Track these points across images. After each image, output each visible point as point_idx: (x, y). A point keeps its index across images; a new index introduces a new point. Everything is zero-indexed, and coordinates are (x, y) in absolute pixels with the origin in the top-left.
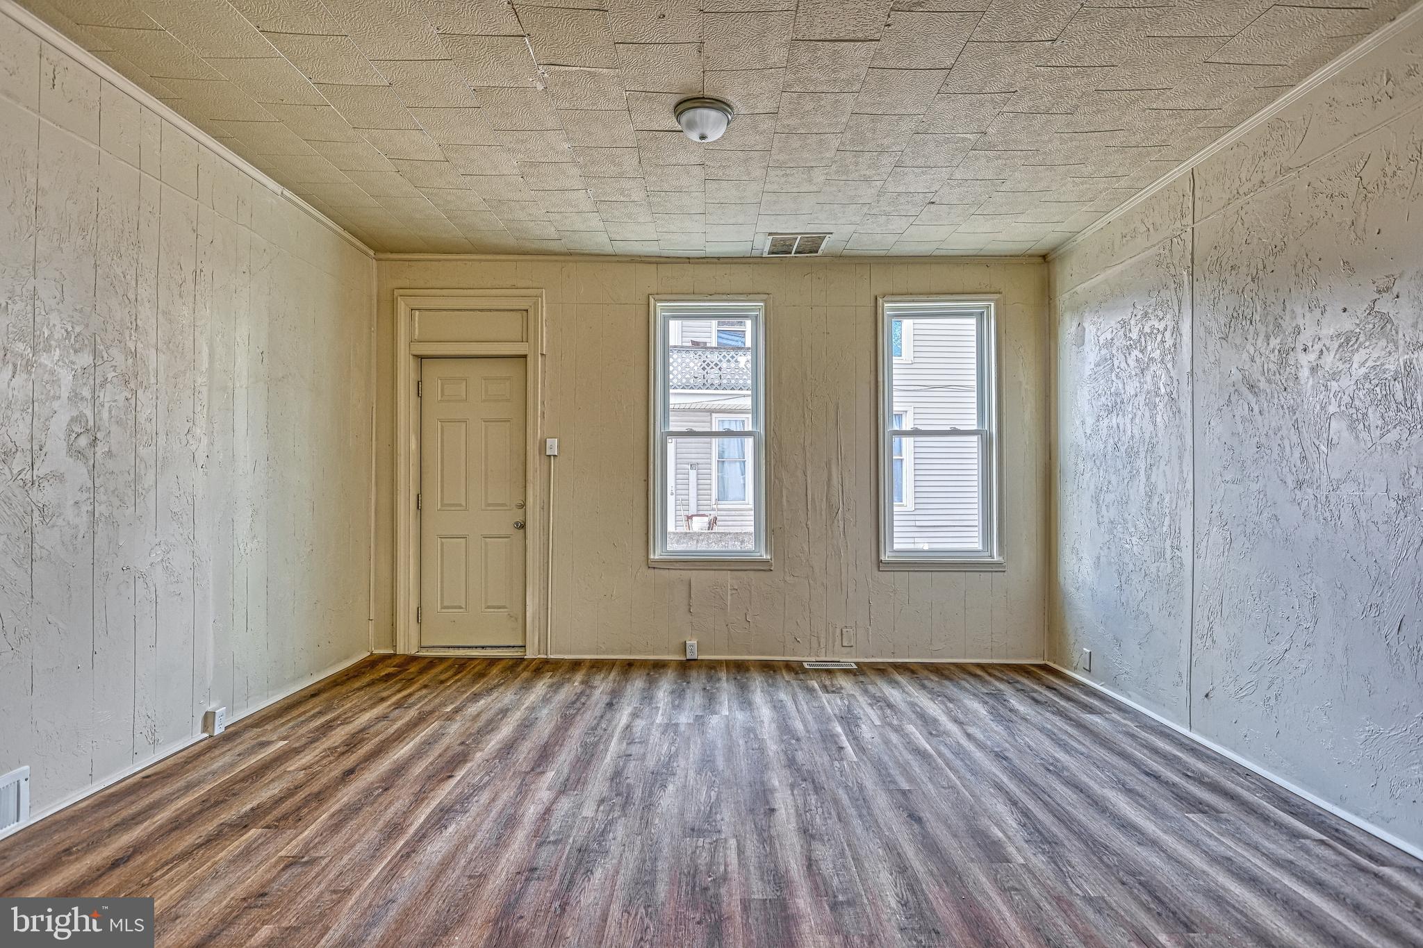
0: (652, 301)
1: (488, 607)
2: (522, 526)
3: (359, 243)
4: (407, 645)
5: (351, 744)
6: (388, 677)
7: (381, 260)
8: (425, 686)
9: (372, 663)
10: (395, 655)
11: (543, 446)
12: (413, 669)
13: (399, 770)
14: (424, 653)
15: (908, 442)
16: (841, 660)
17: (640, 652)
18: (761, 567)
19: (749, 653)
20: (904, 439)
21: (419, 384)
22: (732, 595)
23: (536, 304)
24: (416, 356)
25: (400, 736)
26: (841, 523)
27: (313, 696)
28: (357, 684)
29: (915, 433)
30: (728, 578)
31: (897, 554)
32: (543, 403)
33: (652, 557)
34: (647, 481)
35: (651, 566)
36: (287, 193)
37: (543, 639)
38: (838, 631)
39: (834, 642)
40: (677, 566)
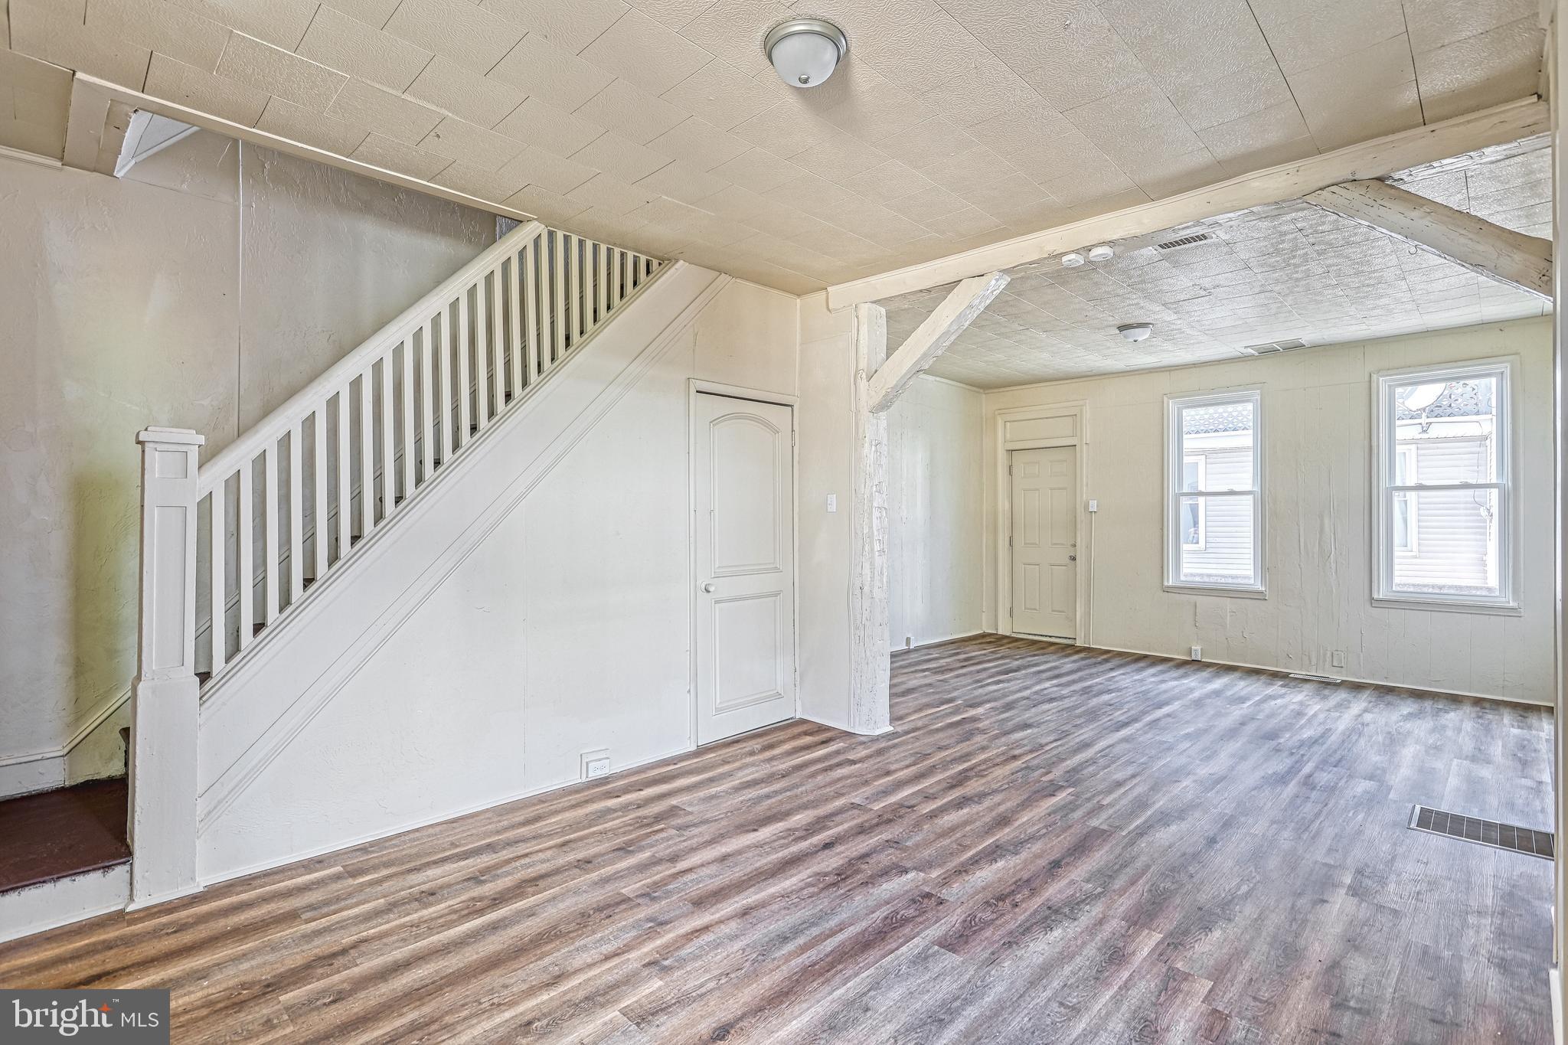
0: (1165, 399)
1: (1053, 611)
2: (1074, 559)
3: (974, 389)
4: (1003, 630)
5: (966, 660)
6: (990, 642)
7: (988, 393)
8: (1009, 648)
9: (984, 636)
10: (997, 634)
11: (1086, 506)
12: (1005, 641)
13: (985, 669)
14: (1014, 635)
15: (1412, 496)
16: (1331, 677)
17: (1156, 651)
18: (1258, 596)
19: (1246, 662)
20: (1408, 494)
21: (1010, 467)
22: (1231, 616)
23: (1081, 410)
24: (1007, 450)
25: (989, 661)
26: (1333, 566)
27: (952, 643)
28: (974, 643)
29: (1420, 487)
30: (1228, 604)
31: (1396, 594)
32: (1087, 477)
33: (1166, 584)
34: (1162, 529)
35: (1167, 590)
36: (938, 379)
37: (1087, 635)
38: (1329, 654)
39: (1325, 661)
40: (1186, 591)
